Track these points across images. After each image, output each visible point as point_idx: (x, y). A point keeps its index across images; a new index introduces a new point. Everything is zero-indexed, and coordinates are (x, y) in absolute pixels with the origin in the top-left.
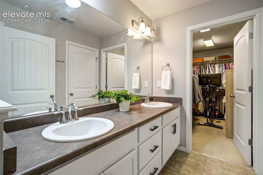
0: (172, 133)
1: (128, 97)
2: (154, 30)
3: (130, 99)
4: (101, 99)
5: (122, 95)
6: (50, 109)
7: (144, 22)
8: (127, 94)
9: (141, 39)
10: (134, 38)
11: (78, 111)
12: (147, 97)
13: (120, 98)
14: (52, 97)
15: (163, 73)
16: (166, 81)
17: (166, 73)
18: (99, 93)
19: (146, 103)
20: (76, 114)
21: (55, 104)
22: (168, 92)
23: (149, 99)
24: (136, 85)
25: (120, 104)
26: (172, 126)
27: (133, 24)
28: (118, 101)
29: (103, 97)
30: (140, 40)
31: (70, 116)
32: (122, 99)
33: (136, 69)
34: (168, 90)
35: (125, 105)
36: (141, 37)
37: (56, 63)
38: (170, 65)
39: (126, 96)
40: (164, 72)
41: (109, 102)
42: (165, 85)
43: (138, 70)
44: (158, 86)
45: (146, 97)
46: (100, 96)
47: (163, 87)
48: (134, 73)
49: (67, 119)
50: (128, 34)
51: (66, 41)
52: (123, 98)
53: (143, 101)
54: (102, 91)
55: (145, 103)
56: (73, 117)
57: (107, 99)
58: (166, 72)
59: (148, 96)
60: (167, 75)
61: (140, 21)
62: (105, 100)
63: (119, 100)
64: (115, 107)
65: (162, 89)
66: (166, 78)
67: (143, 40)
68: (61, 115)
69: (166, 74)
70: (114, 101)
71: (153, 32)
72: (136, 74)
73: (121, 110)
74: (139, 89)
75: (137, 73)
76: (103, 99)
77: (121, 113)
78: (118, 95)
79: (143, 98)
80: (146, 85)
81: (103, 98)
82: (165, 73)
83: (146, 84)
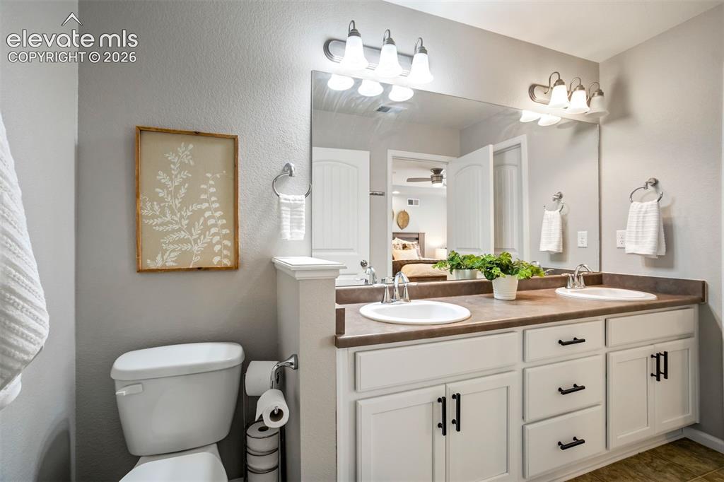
0: (652, 375)
1: (513, 268)
2: (601, 93)
3: (517, 273)
4: (454, 270)
5: (497, 264)
6: (366, 281)
7: (563, 83)
8: (510, 262)
9: (562, 123)
10: (540, 123)
11: (409, 288)
12: (576, 273)
13: (491, 268)
14: (363, 264)
15: (631, 208)
16: (640, 230)
17: (641, 208)
18: (452, 259)
19: (572, 288)
20: (406, 291)
21: (374, 275)
22: (653, 261)
23: (582, 278)
24: (550, 243)
25: (493, 281)
26: (652, 356)
27: (532, 96)
28: (488, 276)
29: (458, 267)
30: (560, 126)
31: (397, 293)
32: (497, 271)
33: (552, 200)
34: (653, 257)
35: (505, 286)
36: (560, 119)
37: (370, 198)
38: (661, 184)
39: (507, 266)
40: (635, 206)
41: (473, 277)
42: (637, 243)
43: (558, 203)
44: (619, 245)
45: (572, 272)
46: (453, 265)
47: (630, 248)
48: (547, 212)
49: (392, 298)
50: (522, 120)
51: (389, 150)
52: (499, 269)
53: (564, 282)
54: (457, 253)
55: (569, 287)
56: (402, 296)
57: (468, 271)
58: (642, 204)
59: (579, 272)
60: (646, 212)
61: (553, 82)
62: (464, 274)
63: (490, 276)
64: (484, 289)
65: (627, 252)
66: (643, 221)
67: (569, 123)
68: (382, 290)
69: (643, 210)
70: (480, 277)
71: (596, 98)
72: (552, 213)
73: (495, 296)
74: (561, 251)
75: (557, 209)
76: (461, 271)
77: (495, 301)
78: (490, 263)
79: (563, 275)
80: (582, 242)
81: (461, 268)
82: (639, 206)
83: (582, 238)
